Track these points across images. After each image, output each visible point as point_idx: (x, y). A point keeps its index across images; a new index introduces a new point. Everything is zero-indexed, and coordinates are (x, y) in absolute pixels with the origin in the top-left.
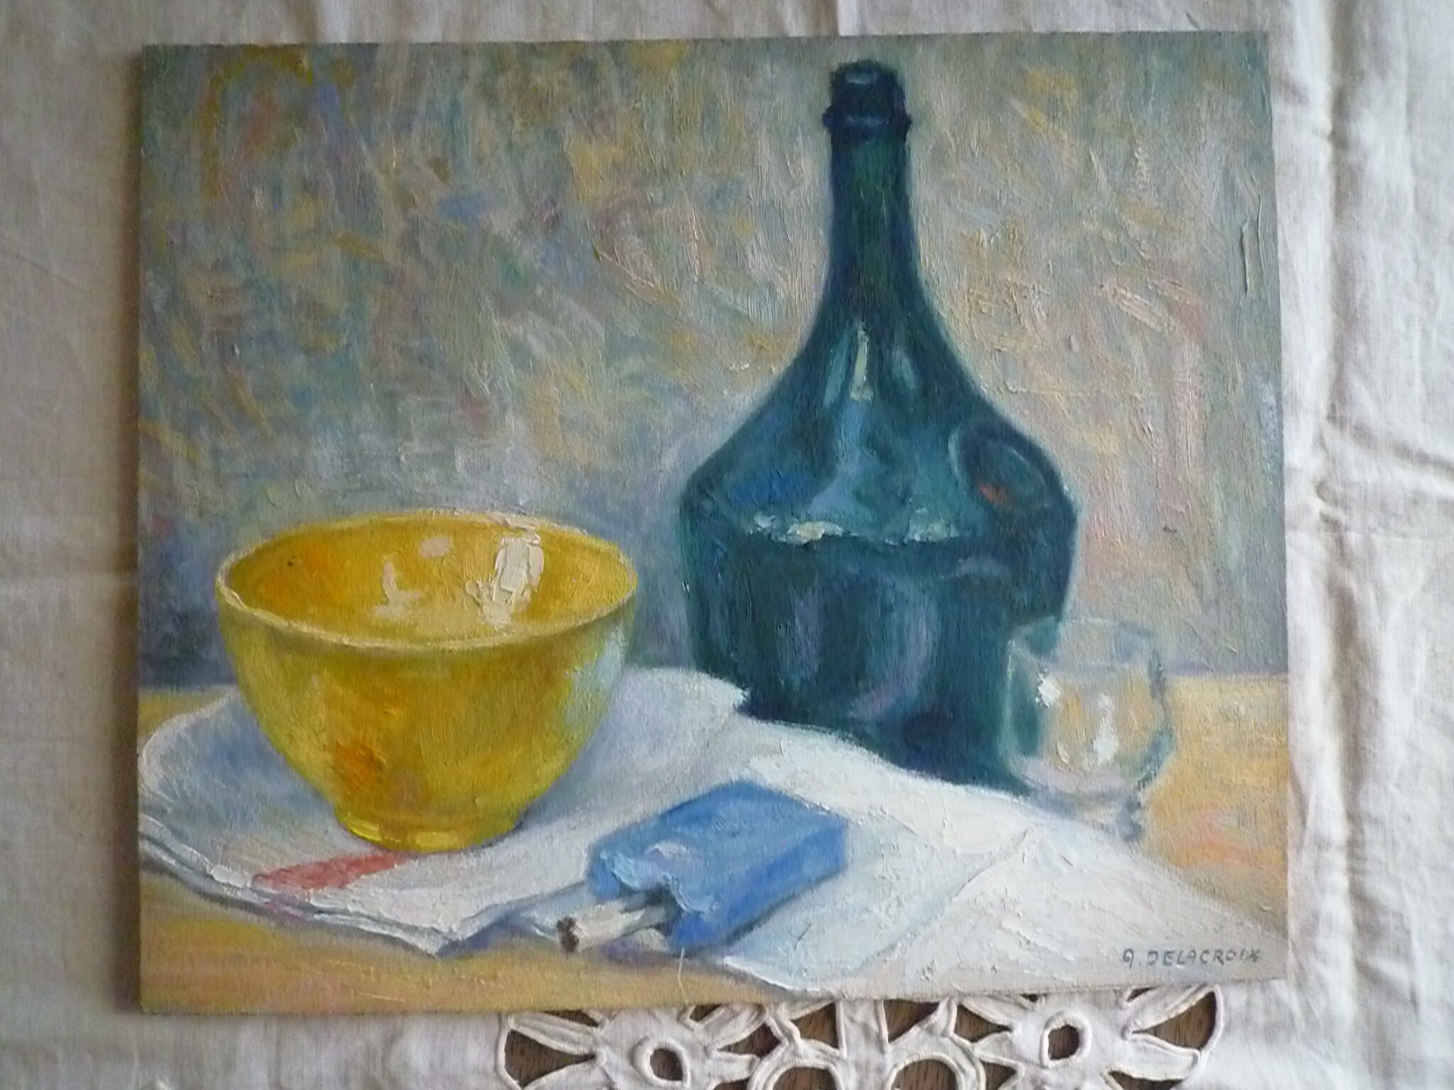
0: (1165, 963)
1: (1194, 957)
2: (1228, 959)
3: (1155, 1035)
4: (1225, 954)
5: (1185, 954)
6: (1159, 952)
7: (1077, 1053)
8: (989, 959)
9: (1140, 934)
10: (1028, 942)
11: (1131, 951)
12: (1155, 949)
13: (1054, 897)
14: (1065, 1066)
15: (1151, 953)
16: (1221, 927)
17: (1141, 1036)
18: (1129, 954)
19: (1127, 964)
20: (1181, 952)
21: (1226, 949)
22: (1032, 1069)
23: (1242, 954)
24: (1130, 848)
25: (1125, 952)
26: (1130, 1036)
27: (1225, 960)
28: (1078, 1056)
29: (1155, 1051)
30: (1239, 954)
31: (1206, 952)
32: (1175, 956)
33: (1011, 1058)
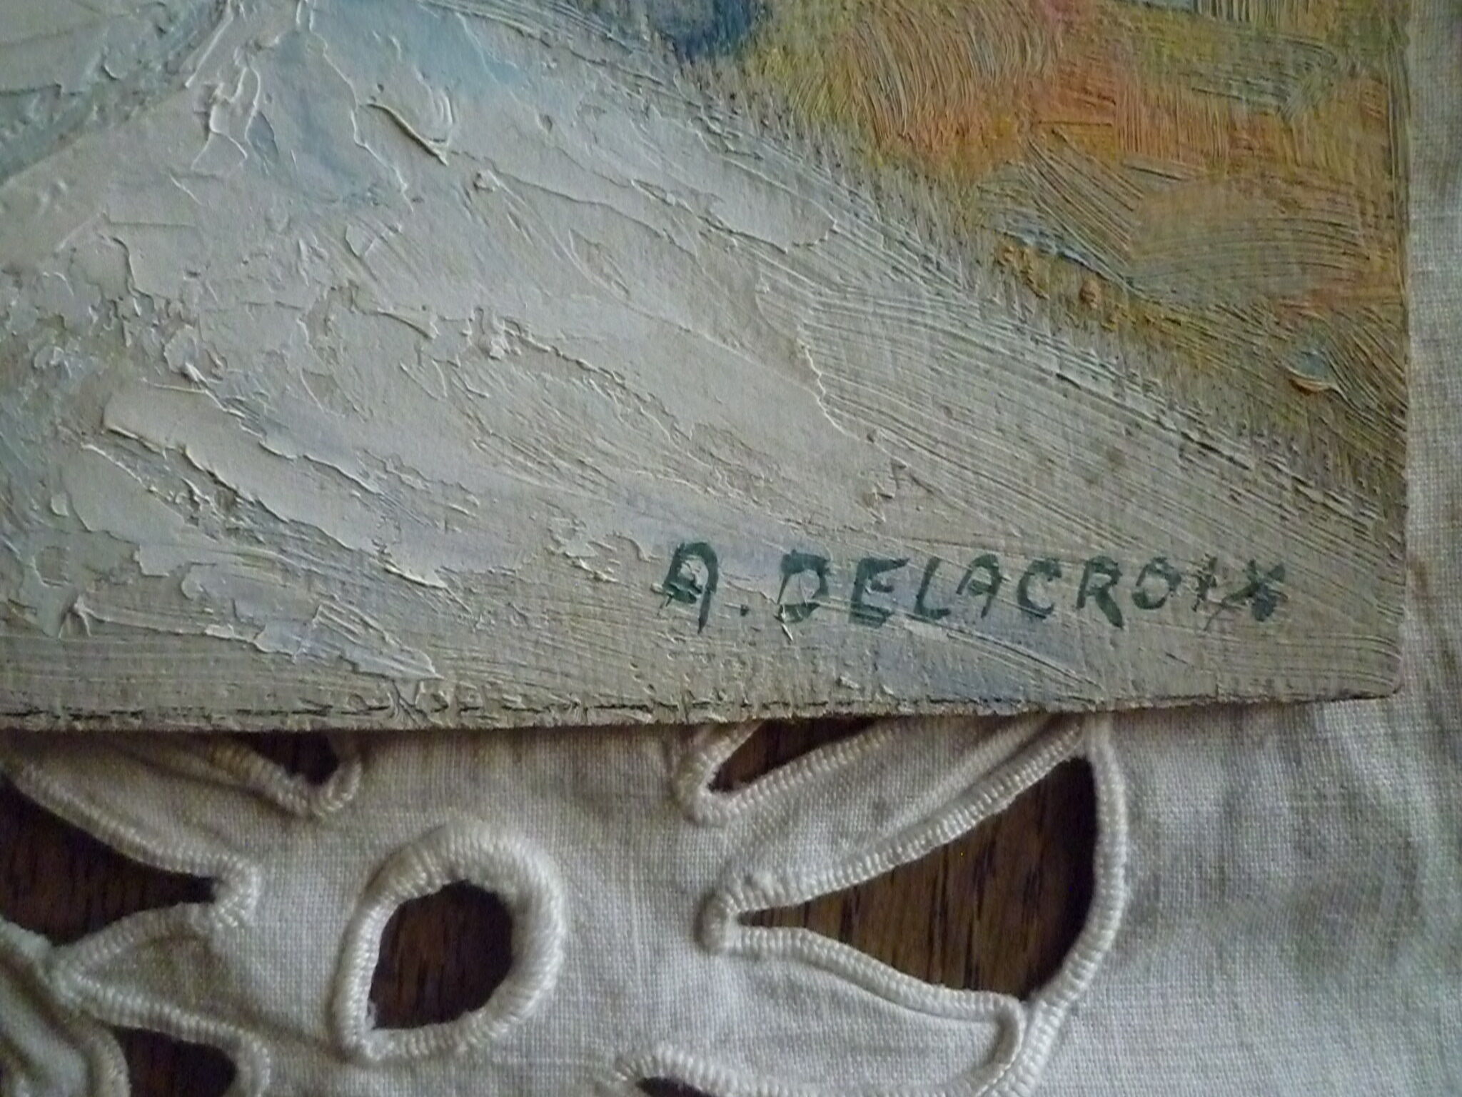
0: (859, 612)
1: (992, 590)
2: (1142, 601)
3: (845, 936)
4: (1128, 579)
5: (951, 572)
6: (834, 567)
7: (494, 1001)
8: (52, 572)
9: (748, 482)
10: (230, 499)
11: (709, 558)
12: (816, 548)
13: (350, 294)
14: (443, 1054)
15: (792, 565)
16: (1115, 458)
17: (775, 940)
18: (694, 568)
19: (688, 612)
20: (934, 564)
21: (1133, 560)
22: (301, 1066)
23: (1205, 584)
24: (702, 85)
25: (680, 555)
26: (732, 936)
27: (1128, 609)
28: (499, 1014)
29: (837, 1000)
30: (1190, 584)
31: (1049, 569)
32: (906, 582)
33: (211, 1011)
